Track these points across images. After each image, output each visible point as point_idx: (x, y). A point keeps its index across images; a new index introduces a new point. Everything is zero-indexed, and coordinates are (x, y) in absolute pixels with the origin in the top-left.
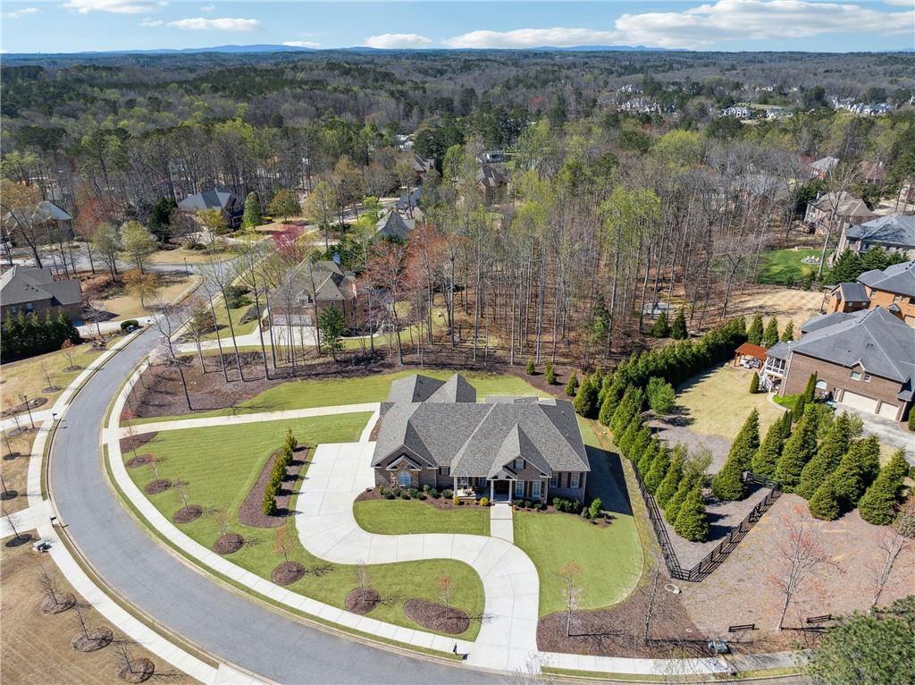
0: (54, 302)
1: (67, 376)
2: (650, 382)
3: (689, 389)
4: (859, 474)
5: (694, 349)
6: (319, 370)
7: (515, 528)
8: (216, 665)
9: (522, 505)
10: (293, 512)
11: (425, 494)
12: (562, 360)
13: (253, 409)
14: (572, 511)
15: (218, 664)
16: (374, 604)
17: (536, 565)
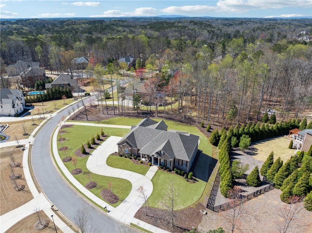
0: (69, 85)
1: (62, 106)
2: (243, 136)
3: (263, 143)
4: (306, 187)
5: (270, 128)
6: (131, 114)
7: (155, 175)
8: (40, 192)
9: (162, 168)
10: (91, 154)
11: (132, 157)
12: (218, 124)
13: (104, 123)
14: (180, 174)
15: (41, 192)
16: (93, 187)
17: (153, 189)
